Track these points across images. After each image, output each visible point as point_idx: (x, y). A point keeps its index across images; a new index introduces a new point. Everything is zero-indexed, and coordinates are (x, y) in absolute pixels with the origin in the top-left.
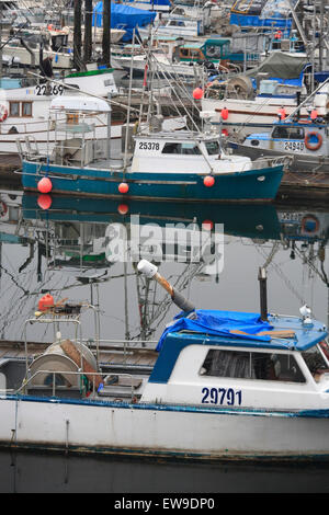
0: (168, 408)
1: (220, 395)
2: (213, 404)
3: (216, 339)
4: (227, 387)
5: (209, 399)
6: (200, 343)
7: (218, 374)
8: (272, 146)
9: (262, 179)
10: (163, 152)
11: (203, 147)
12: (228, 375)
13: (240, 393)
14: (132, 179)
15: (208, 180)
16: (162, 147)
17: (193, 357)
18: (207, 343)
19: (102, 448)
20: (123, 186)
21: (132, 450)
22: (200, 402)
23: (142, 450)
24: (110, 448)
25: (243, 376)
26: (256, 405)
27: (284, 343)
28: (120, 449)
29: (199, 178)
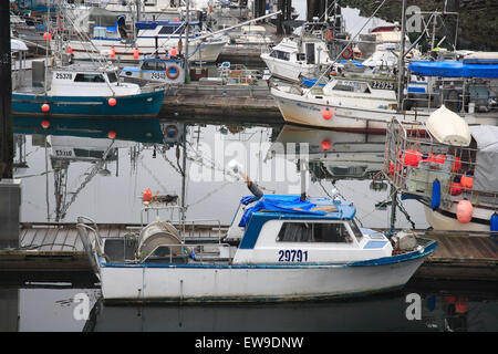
0: (257, 266)
1: (292, 254)
2: (287, 262)
3: (287, 215)
4: (297, 249)
5: (284, 258)
6: (277, 218)
7: (289, 240)
8: (142, 75)
9: (150, 100)
10: (75, 80)
11: (106, 77)
12: (296, 241)
13: (306, 253)
14: (52, 101)
15: (112, 101)
16: (74, 77)
17: (272, 229)
18: (282, 218)
19: (206, 298)
20: (45, 106)
21: (228, 298)
22: (277, 261)
23: (236, 298)
24: (212, 298)
25: (306, 241)
26: (318, 261)
27: (335, 215)
28: (220, 298)
29: (104, 99)
